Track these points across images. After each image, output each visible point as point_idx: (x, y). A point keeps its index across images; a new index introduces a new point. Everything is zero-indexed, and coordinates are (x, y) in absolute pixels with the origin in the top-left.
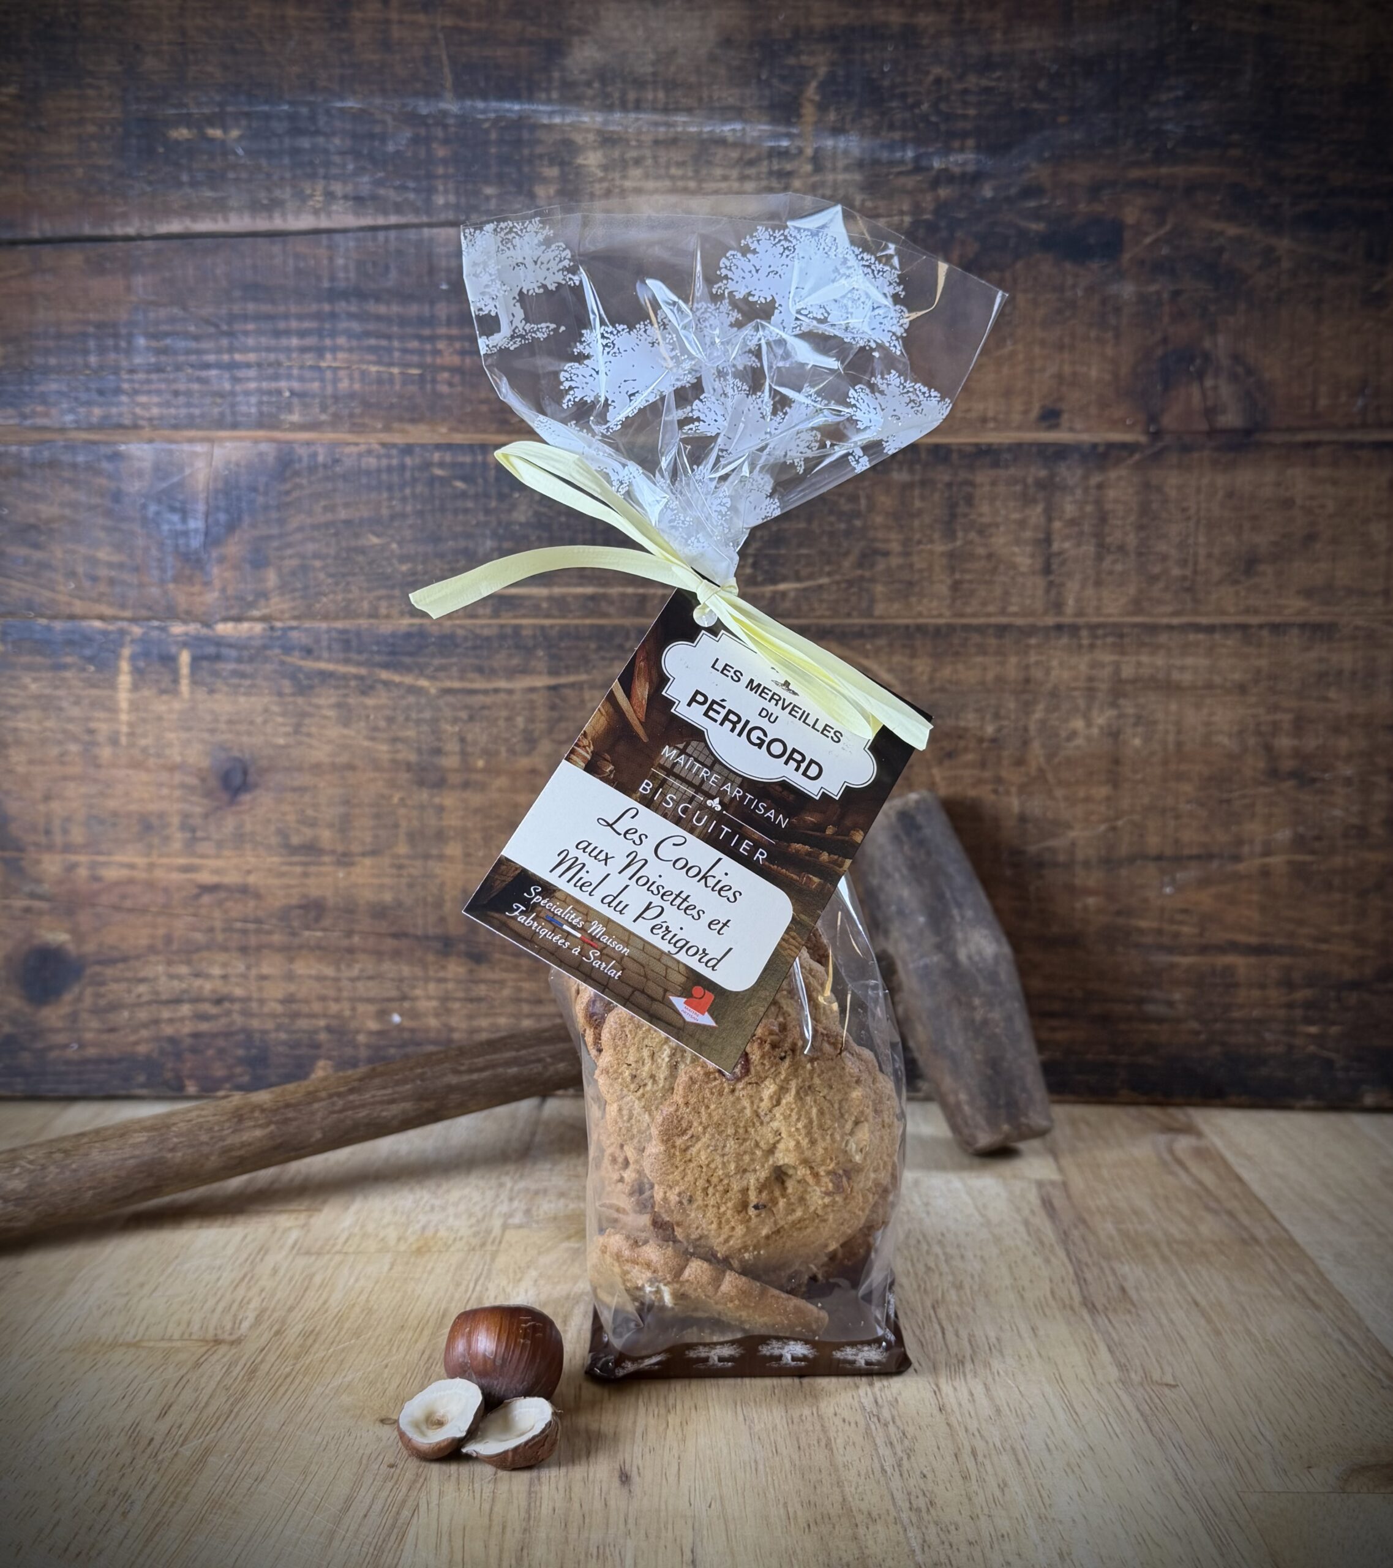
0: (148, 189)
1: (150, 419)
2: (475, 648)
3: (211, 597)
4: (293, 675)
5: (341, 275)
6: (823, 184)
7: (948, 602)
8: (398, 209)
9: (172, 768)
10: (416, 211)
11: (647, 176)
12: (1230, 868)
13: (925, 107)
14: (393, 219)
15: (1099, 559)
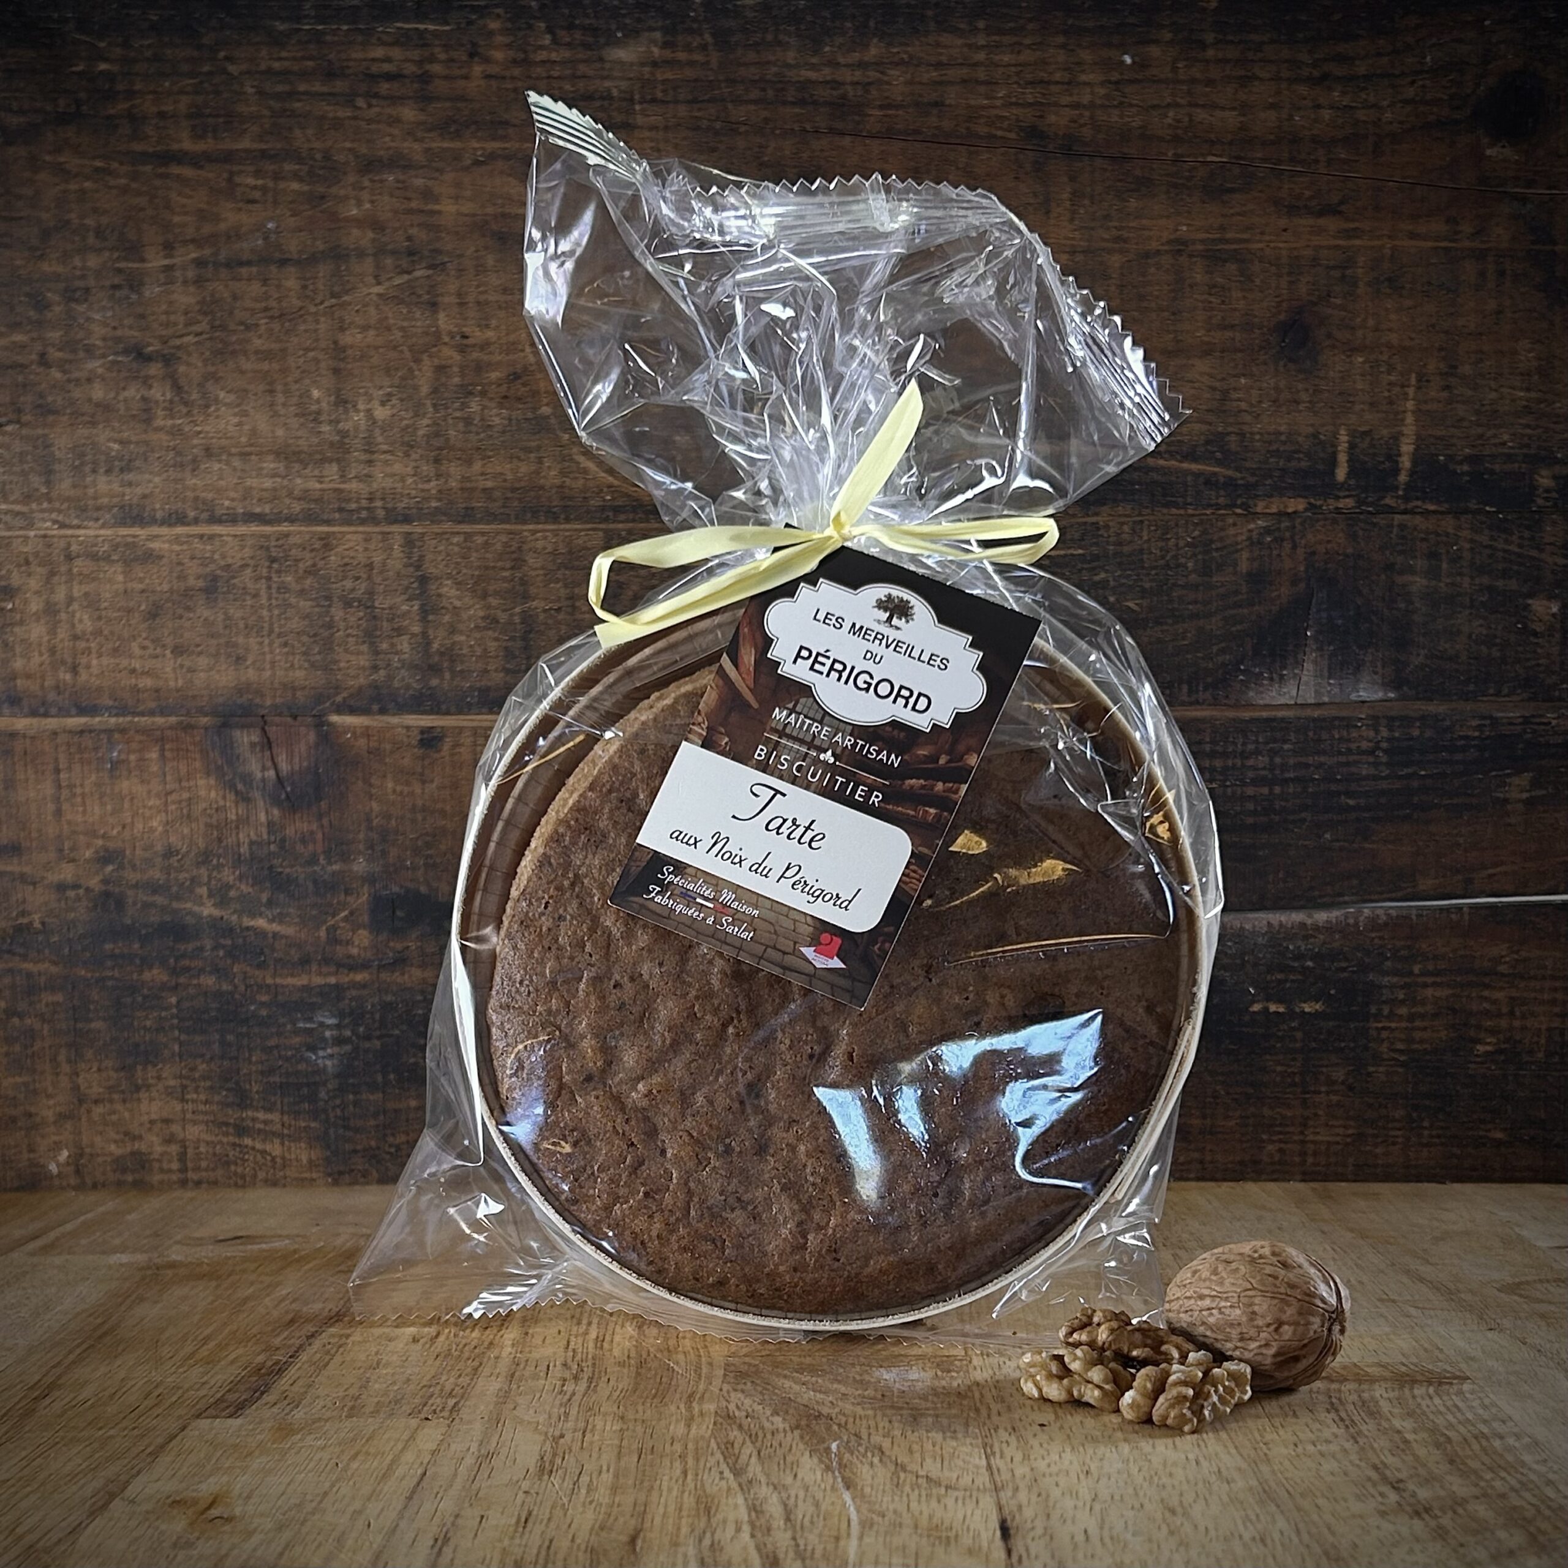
3: (1308, 540)
4: (1227, 456)
9: (1362, 348)
12: (207, 252)
15: (371, 593)
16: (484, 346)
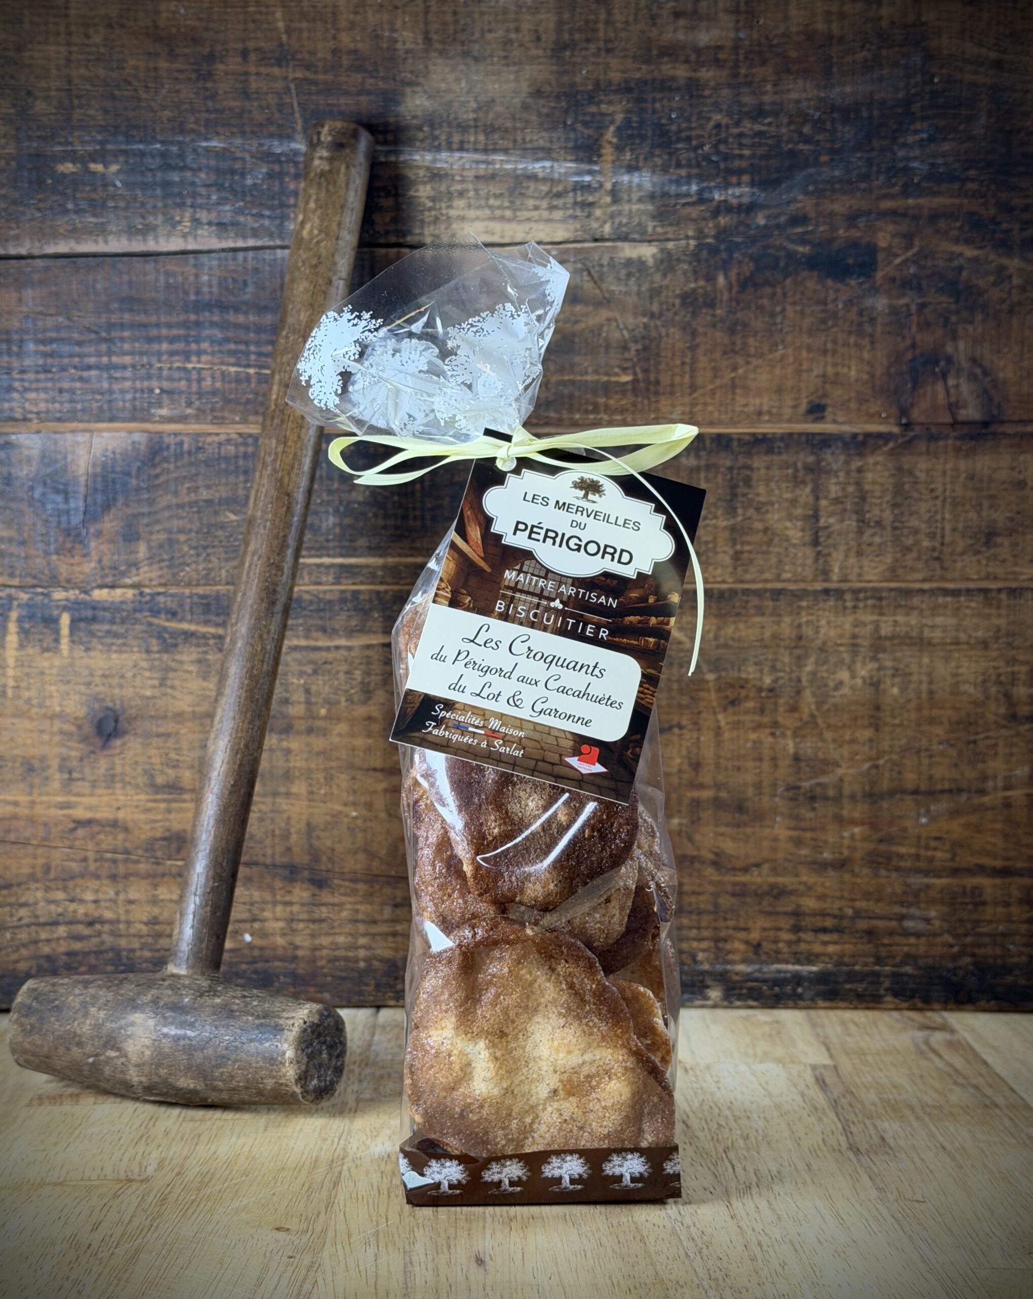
0: (38, 215)
1: (38, 413)
2: (319, 610)
3: (89, 567)
4: (160, 635)
5: (206, 289)
6: (620, 213)
7: (730, 569)
8: (255, 233)
9: (53, 717)
10: (271, 236)
11: (469, 206)
12: (976, 800)
13: (707, 148)
14: (251, 243)
15: (860, 532)
16: (758, 727)
